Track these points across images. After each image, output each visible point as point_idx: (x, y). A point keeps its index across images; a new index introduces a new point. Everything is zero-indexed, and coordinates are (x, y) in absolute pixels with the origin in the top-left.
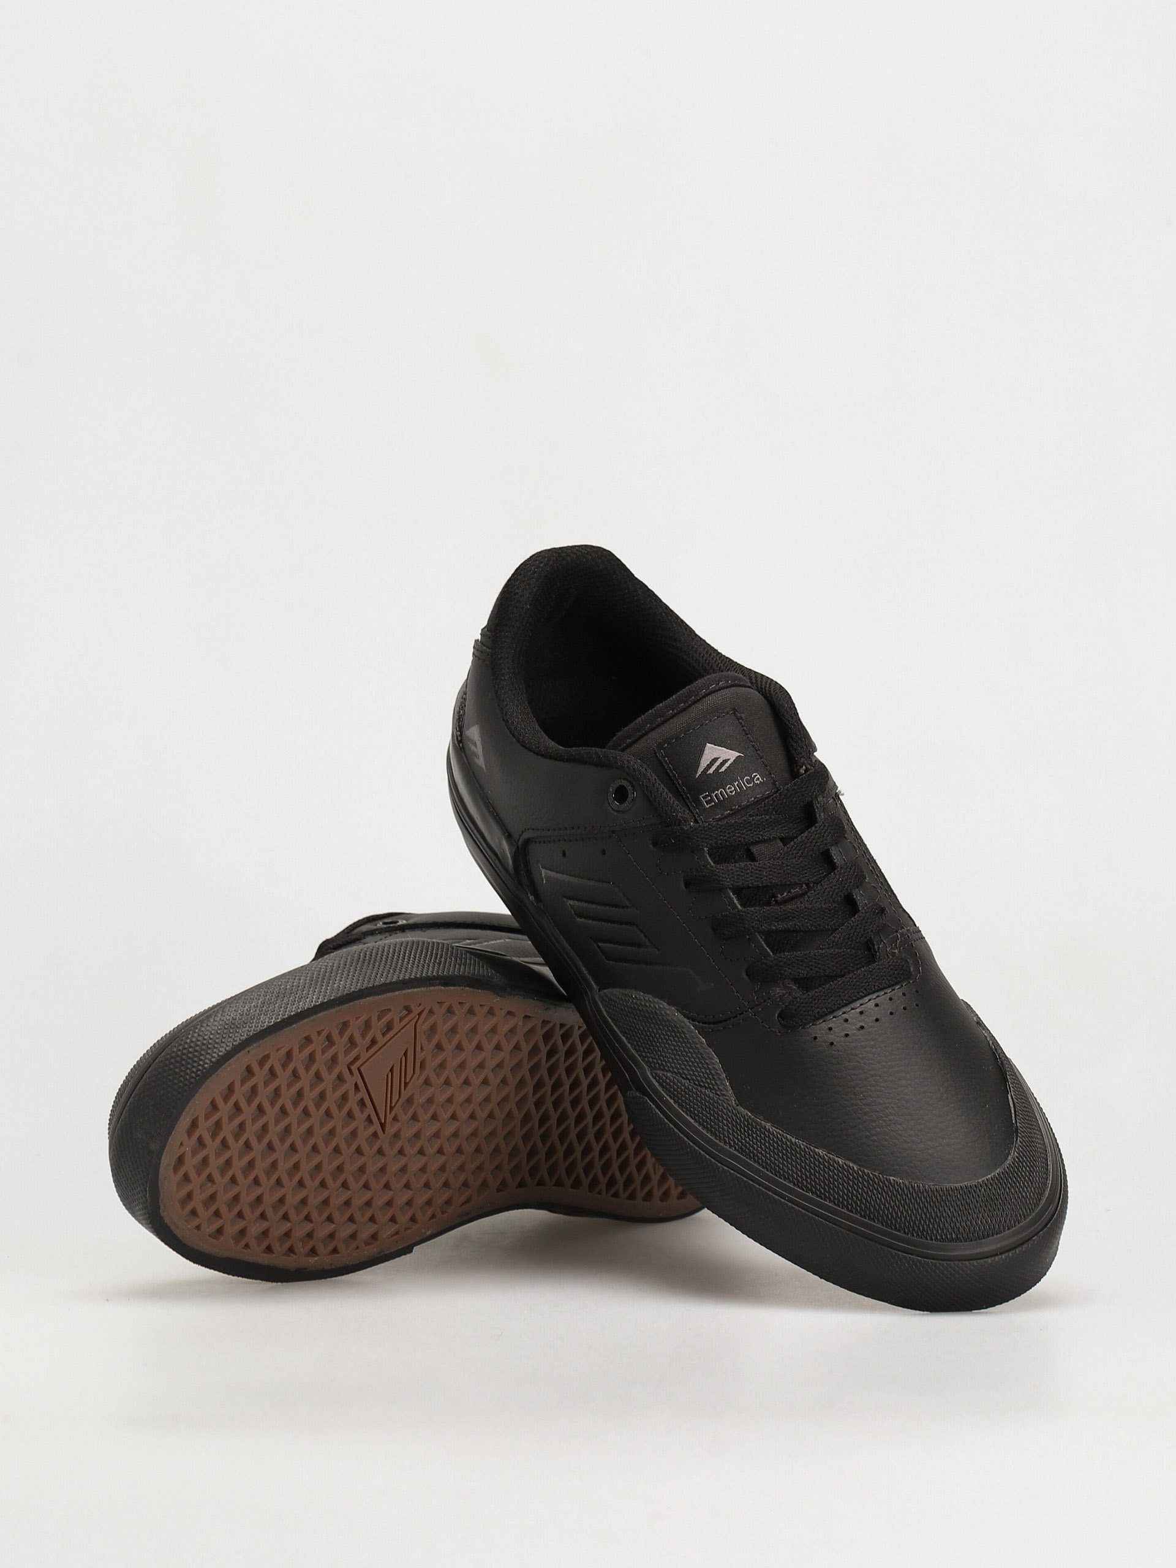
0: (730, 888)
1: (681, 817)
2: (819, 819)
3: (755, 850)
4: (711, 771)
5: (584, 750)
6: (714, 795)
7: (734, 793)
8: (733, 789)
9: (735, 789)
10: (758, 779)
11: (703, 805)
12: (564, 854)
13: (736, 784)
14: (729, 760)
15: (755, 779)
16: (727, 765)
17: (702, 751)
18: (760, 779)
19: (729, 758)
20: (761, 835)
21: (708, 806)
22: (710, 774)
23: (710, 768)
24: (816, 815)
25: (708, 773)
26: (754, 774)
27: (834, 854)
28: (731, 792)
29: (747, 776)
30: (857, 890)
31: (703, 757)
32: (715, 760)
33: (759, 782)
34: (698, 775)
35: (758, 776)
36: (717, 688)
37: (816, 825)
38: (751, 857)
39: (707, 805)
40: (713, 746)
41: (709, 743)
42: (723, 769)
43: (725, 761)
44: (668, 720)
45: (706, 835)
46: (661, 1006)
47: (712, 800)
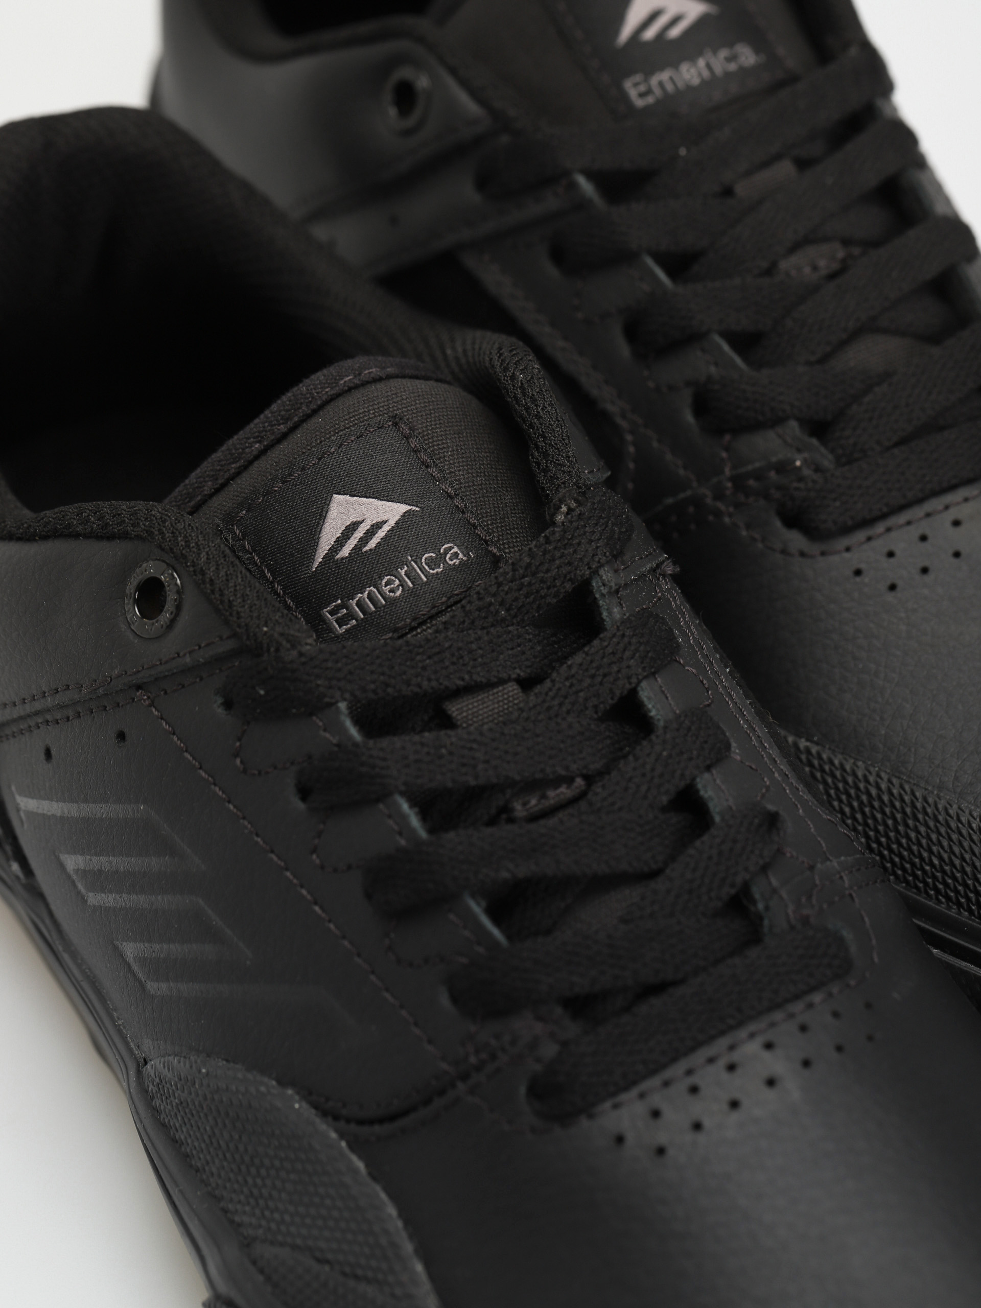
0: (402, 794)
1: (282, 634)
2: (608, 622)
3: (454, 709)
4: (345, 552)
5: (70, 512)
6: (353, 603)
7: (399, 593)
8: (397, 582)
9: (402, 584)
10: (456, 555)
11: (330, 630)
12: (48, 754)
13: (403, 572)
14: (385, 522)
15: (448, 556)
16: (381, 534)
17: (321, 515)
18: (461, 556)
19: (385, 518)
20: (469, 672)
21: (341, 630)
22: (342, 559)
23: (342, 546)
24: (601, 614)
25: (338, 556)
26: (446, 546)
27: (649, 698)
28: (391, 591)
29: (427, 552)
30: (706, 775)
31: (326, 525)
32: (352, 528)
33: (457, 561)
34: (316, 564)
35: (456, 549)
36: (357, 381)
37: (602, 636)
38: (447, 722)
39: (340, 626)
40: (348, 497)
41: (336, 494)
42: (372, 544)
43: (378, 526)
44: (251, 463)
45: (339, 670)
46: (263, 1089)
47: (351, 615)
